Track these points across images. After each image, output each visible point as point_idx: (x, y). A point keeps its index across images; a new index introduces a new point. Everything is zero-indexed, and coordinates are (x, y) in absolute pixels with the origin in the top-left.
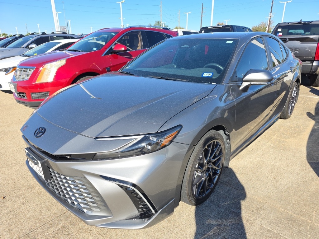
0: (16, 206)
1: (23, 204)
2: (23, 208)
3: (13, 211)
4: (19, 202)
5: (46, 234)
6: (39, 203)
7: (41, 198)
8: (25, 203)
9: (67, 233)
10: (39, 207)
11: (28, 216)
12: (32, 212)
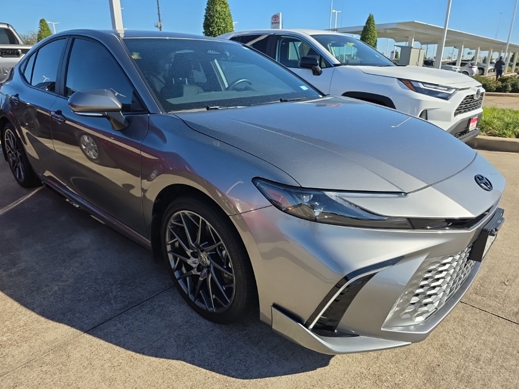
0: (490, 369)
1: (478, 360)
2: (486, 355)
3: (502, 366)
4: (478, 370)
5: (500, 306)
6: (458, 337)
7: (448, 338)
8: (473, 358)
9: (482, 288)
10: (467, 332)
11: (492, 339)
12: (482, 338)
